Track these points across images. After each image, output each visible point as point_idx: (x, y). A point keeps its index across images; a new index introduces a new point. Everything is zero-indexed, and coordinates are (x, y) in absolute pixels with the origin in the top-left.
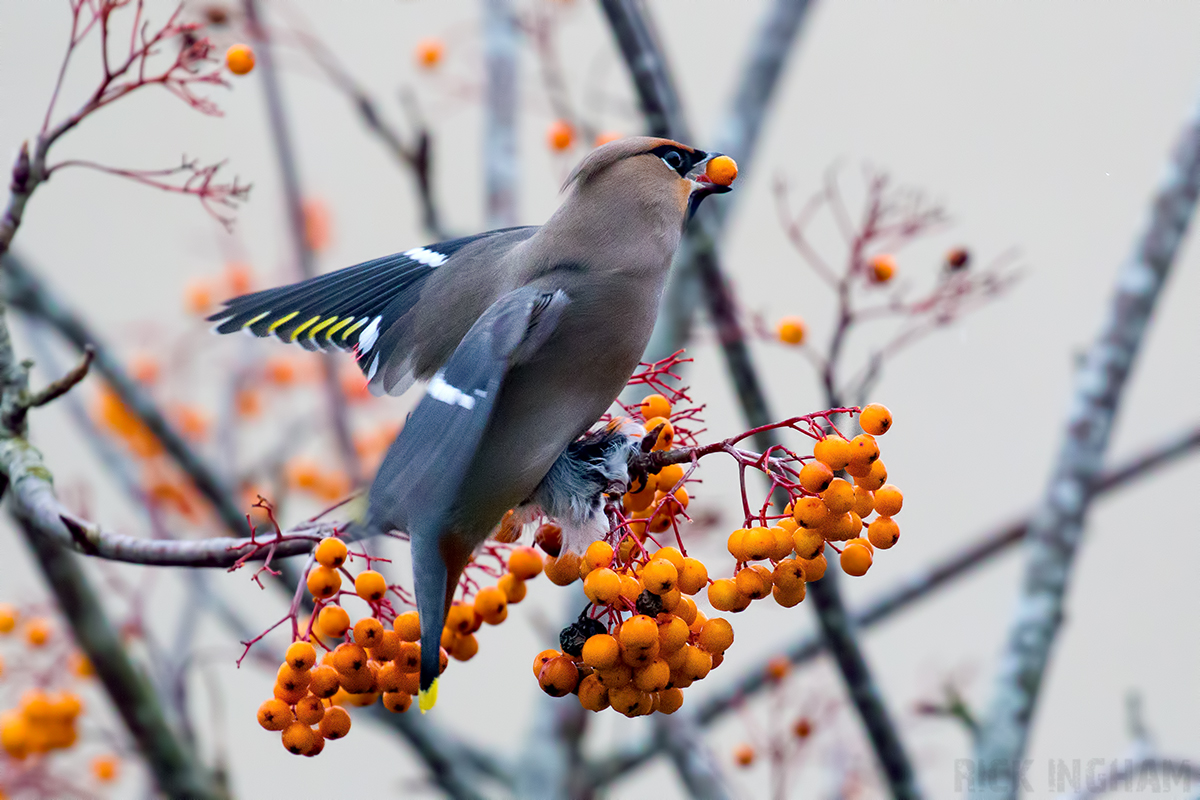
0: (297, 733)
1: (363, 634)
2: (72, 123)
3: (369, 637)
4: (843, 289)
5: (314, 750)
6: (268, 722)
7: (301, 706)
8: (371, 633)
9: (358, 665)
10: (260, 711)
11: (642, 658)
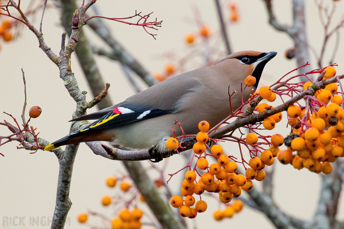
1: (213, 170)
3: (215, 171)
6: (173, 204)
8: (216, 169)
9: (210, 181)
11: (314, 146)
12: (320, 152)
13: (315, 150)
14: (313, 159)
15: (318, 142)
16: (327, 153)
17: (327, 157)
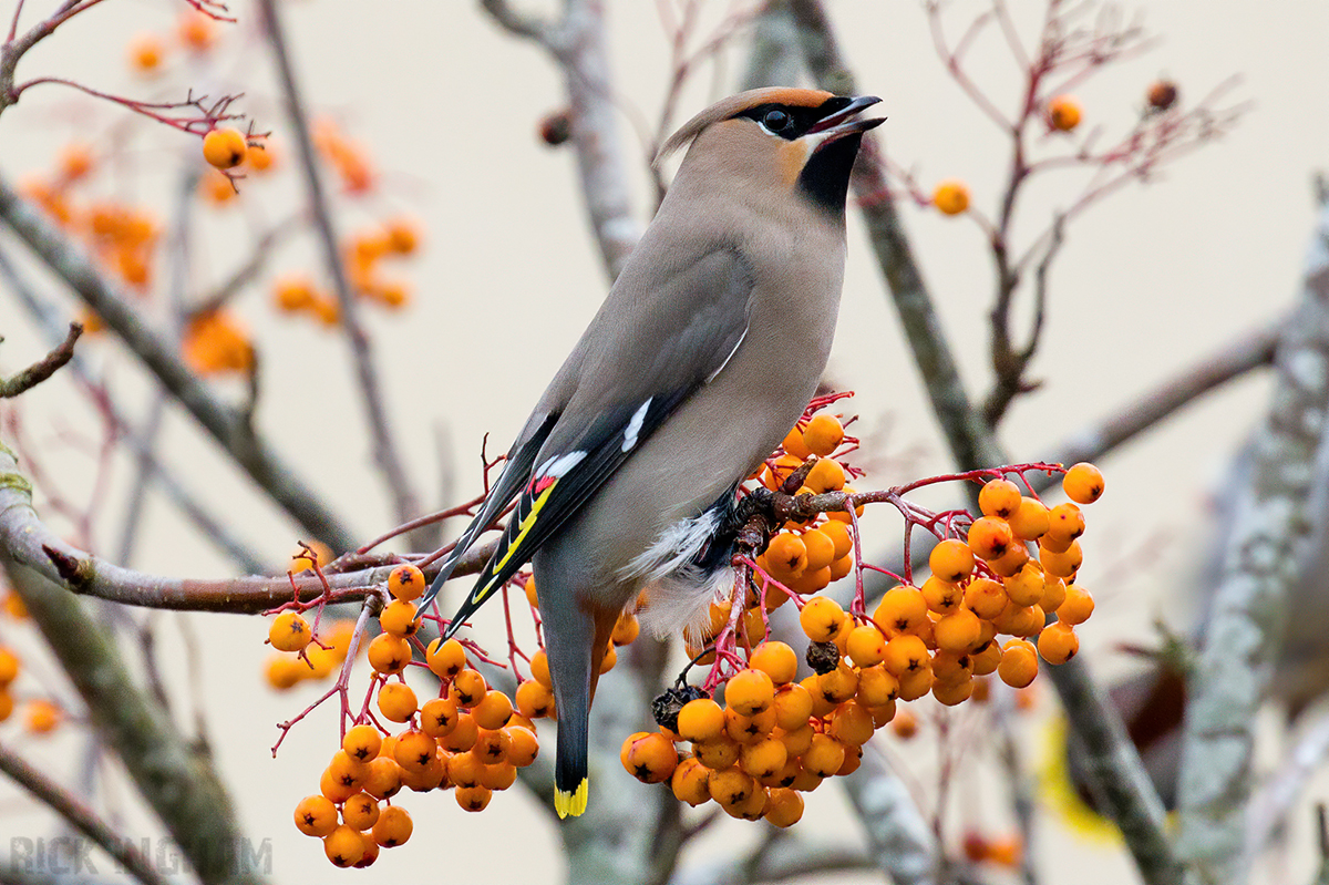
0: (346, 841)
1: (433, 723)
2: (47, 30)
3: (440, 724)
4: (1017, 133)
5: (367, 860)
6: (307, 826)
7: (352, 805)
8: (443, 720)
9: (424, 759)
10: (297, 812)
11: (753, 729)
12: (770, 754)
13: (755, 744)
14: (745, 775)
15: (766, 718)
16: (791, 759)
17: (791, 772)
